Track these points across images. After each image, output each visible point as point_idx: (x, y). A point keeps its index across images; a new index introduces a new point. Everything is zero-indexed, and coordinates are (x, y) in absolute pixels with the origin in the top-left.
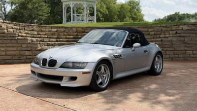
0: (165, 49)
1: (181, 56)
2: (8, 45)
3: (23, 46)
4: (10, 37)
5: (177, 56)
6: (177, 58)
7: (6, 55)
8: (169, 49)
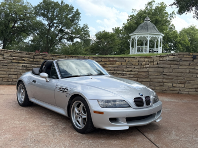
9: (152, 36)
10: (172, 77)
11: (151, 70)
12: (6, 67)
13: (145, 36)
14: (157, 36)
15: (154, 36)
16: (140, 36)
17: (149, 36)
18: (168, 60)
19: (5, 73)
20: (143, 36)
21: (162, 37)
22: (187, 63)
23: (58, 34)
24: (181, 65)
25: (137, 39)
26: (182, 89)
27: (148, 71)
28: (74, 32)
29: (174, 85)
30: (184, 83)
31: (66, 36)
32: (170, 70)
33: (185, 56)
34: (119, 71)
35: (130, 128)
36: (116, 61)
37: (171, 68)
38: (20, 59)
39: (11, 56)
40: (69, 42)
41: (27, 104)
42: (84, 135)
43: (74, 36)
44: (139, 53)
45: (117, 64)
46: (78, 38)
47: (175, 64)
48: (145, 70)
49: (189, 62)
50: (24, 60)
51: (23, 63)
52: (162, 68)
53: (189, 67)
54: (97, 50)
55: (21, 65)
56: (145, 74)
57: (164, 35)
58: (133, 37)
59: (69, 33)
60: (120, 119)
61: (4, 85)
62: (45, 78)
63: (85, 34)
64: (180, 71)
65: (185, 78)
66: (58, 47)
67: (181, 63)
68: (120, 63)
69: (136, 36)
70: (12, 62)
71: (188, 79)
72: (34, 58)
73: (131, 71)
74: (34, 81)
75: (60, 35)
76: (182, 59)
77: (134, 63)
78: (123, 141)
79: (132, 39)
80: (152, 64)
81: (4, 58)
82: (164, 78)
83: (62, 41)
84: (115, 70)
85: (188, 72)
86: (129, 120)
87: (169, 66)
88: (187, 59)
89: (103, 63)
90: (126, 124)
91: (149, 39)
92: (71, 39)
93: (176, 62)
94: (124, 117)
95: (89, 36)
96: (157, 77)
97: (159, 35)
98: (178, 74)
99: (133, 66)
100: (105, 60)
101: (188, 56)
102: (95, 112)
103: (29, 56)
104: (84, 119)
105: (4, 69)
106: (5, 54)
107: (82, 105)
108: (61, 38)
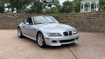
0: (79, 25)
1: (87, 29)
2: (13, 22)
3: (18, 22)
4: (14, 19)
5: (85, 29)
6: (85, 30)
7: (12, 26)
8: (81, 25)
9: (92, 2)
10: (95, 23)
11: (84, 20)
12: (15, 21)
13: (89, 2)
14: (95, 2)
15: (94, 2)
16: (86, 2)
17: (91, 2)
18: (93, 15)
19: (15, 23)
20: (87, 2)
21: (98, 2)
22: (102, 16)
23: (44, 3)
24: (99, 17)
25: (84, 4)
26: (100, 29)
27: (82, 21)
28: (51, 2)
29: (96, 27)
30: (101, 26)
31: (48, 4)
32: (94, 20)
33: (101, 12)
34: (69, 21)
35: (62, 45)
36: (69, 16)
37: (94, 18)
38: (22, 17)
39: (18, 16)
40: (49, 8)
41: (22, 37)
42: (43, 48)
43: (51, 4)
44: (85, 11)
45: (69, 18)
46: (53, 5)
47: (96, 17)
48: (81, 20)
49: (103, 15)
50: (24, 17)
51: (23, 19)
52: (90, 19)
53: (104, 18)
54: (63, 11)
55: (22, 20)
56: (81, 22)
57: (99, 1)
58: (82, 3)
59: (49, 3)
60: (57, 41)
61: (14, 29)
62: (28, 25)
63: (57, 3)
64: (99, 20)
65: (102, 24)
66: (44, 10)
67: (99, 16)
68: (70, 17)
69: (84, 2)
70: (18, 19)
71: (103, 24)
72: (28, 16)
73: (75, 21)
74: (24, 26)
75: (44, 4)
76: (100, 14)
77: (77, 17)
78: (58, 50)
79: (82, 4)
80: (85, 17)
81: (14, 17)
82: (91, 24)
83: (46, 7)
84: (67, 21)
85: (103, 20)
86: (61, 41)
87: (93, 18)
88: (102, 14)
89: (62, 18)
90: (60, 43)
91: (91, 4)
92: (50, 6)
93: (97, 16)
94: (59, 40)
95: (59, 4)
96: (87, 23)
97: (96, 1)
98: (98, 22)
99: (76, 19)
100: (63, 16)
101: (103, 12)
102: (46, 38)
103: (26, 15)
104: (42, 42)
105: (14, 22)
106: (15, 15)
107: (41, 36)
108: (45, 6)
